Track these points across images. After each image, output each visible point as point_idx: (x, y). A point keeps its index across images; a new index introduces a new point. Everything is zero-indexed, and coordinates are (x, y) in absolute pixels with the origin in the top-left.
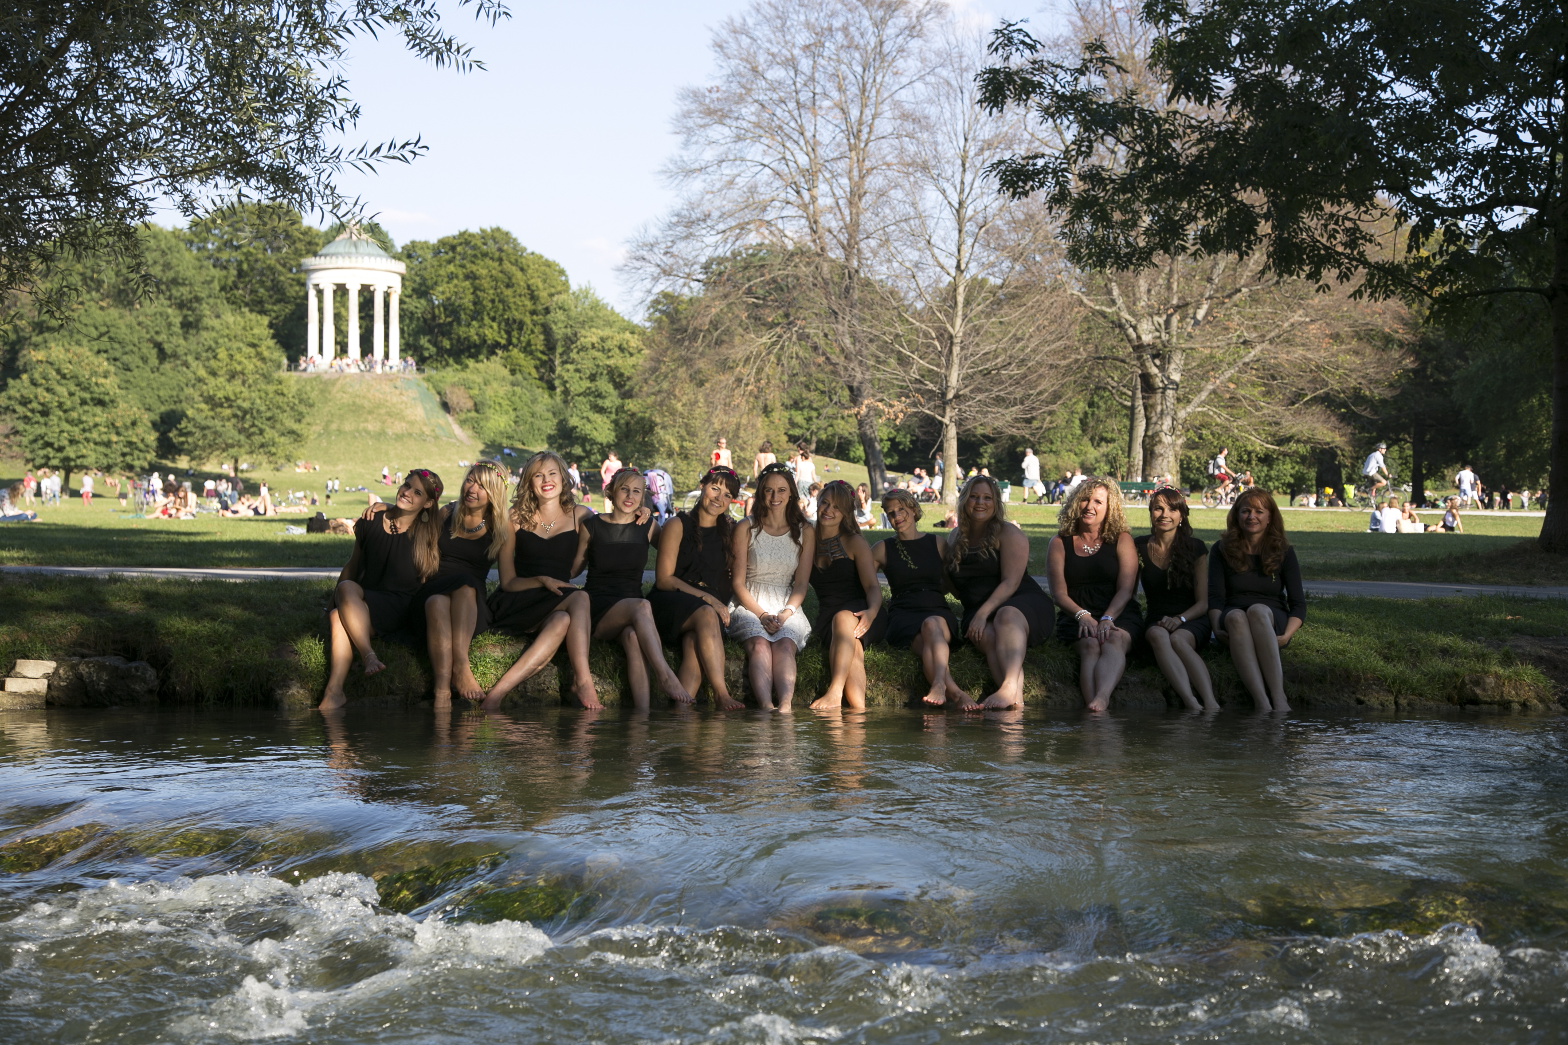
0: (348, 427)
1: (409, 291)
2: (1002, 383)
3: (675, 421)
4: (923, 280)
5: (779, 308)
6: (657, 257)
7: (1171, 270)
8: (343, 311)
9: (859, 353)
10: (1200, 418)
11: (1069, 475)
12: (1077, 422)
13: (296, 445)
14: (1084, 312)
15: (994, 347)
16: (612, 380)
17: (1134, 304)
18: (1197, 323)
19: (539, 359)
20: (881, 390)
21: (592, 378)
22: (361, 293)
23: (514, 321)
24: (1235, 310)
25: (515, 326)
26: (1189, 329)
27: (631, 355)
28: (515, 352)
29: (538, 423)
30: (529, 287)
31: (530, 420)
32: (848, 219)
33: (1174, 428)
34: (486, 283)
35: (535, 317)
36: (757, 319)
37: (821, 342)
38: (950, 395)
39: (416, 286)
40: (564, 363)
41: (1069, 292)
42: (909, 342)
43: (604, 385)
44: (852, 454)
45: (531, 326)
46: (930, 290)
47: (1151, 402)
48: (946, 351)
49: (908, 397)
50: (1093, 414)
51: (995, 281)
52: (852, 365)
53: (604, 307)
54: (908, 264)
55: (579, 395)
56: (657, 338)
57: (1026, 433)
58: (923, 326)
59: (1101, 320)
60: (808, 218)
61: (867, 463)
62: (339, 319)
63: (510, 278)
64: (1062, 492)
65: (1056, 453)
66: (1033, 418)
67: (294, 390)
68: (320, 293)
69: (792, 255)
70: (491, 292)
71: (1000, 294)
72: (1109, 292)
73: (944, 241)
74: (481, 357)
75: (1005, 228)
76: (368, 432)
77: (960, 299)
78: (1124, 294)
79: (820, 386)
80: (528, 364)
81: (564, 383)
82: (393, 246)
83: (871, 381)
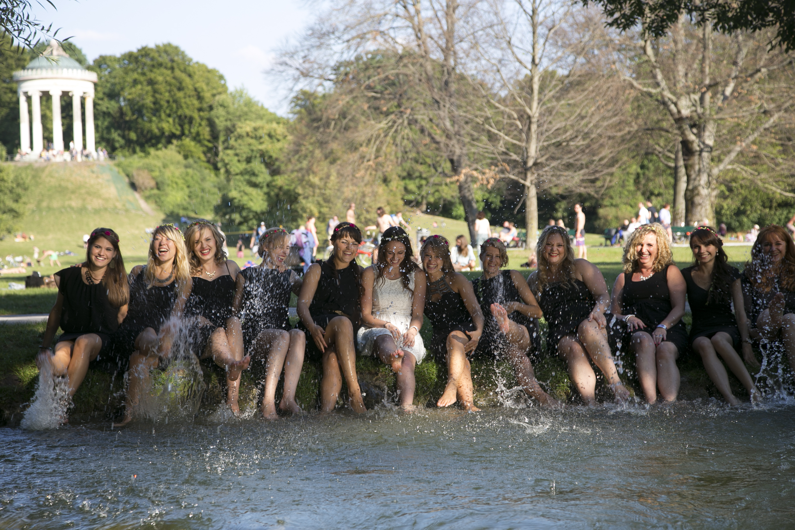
0: (56, 204)
1: (101, 95)
2: (570, 152)
3: (314, 192)
4: (505, 73)
5: (392, 99)
6: (297, 62)
7: (704, 58)
8: (48, 113)
9: (458, 133)
10: (730, 174)
11: (626, 222)
12: (632, 181)
13: (15, 220)
14: (633, 93)
15: (563, 124)
16: (264, 162)
17: (675, 85)
18: (725, 98)
19: (207, 146)
20: (476, 161)
21: (249, 160)
22: (62, 97)
23: (186, 117)
24: (756, 86)
25: (186, 121)
26: (720, 103)
27: (278, 140)
28: (187, 141)
29: (207, 196)
30: (196, 90)
31: (201, 194)
32: (445, 28)
33: (709, 183)
34: (162, 88)
35: (202, 114)
36: (377, 109)
37: (427, 125)
38: (530, 163)
39: (106, 90)
40: (227, 148)
41: (622, 78)
42: (497, 123)
43: (257, 166)
44: (454, 213)
45: (198, 120)
46: (512, 81)
47: (690, 162)
48: (526, 129)
49: (496, 166)
50: (644, 174)
51: (562, 72)
52: (452, 143)
53: (256, 103)
54: (493, 61)
55: (237, 174)
56: (298, 127)
57: (590, 191)
58: (507, 110)
59: (648, 100)
60: (414, 28)
61: (466, 219)
62: (46, 119)
63: (181, 83)
64: (622, 237)
65: (616, 206)
66: (597, 179)
67: (12, 176)
68: (29, 99)
69: (401, 57)
70: (167, 94)
71: (567, 81)
72: (654, 77)
73: (521, 41)
74: (160, 146)
75: (569, 29)
76: (72, 208)
77: (536, 87)
78: (667, 78)
79: (428, 161)
80: (197, 150)
81: (226, 165)
82: (85, 60)
83: (467, 155)
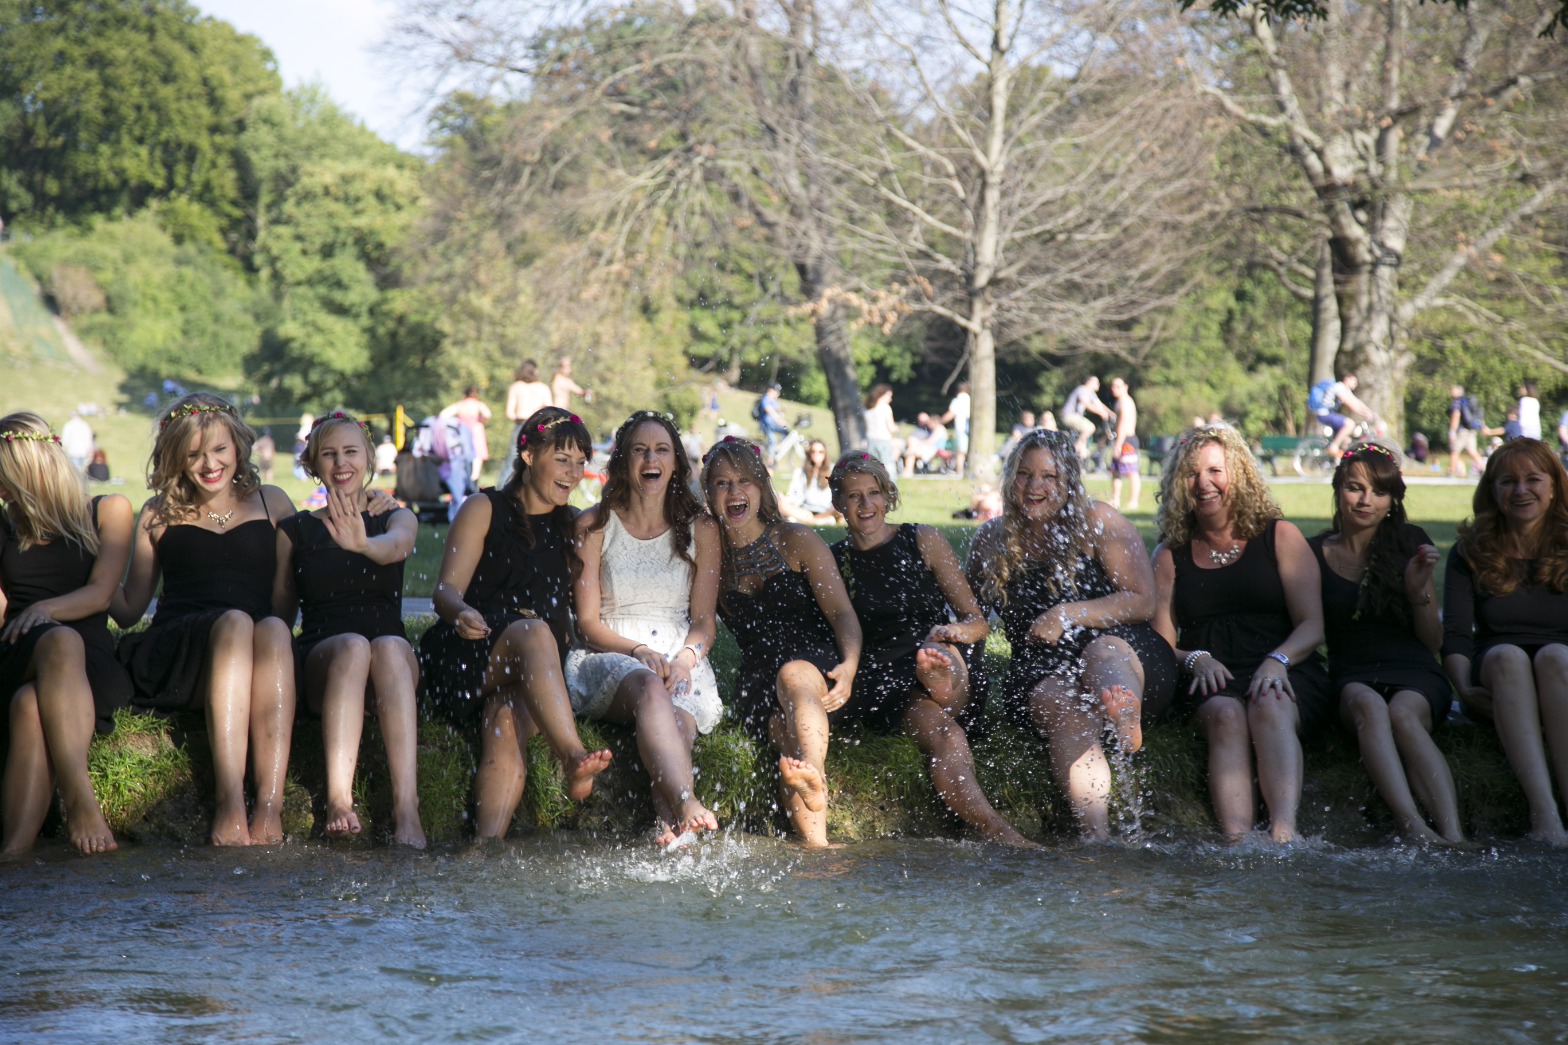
2: (1075, 256)
3: (479, 331)
4: (932, 68)
5: (668, 121)
6: (445, 25)
7: (1388, 47)
9: (816, 205)
10: (1440, 319)
12: (1215, 328)
14: (1225, 126)
15: (1061, 190)
16: (364, 256)
17: (1319, 109)
18: (1435, 142)
19: (228, 216)
20: (856, 270)
21: (327, 251)
23: (179, 145)
24: (1505, 118)
25: (181, 155)
26: (1421, 154)
27: (399, 208)
28: (181, 202)
29: (226, 333)
30: (205, 81)
31: (211, 328)
33: (1391, 337)
34: (125, 74)
35: (218, 139)
36: (632, 141)
37: (746, 184)
38: (982, 279)
40: (276, 221)
41: (1199, 89)
42: (907, 183)
43: (348, 265)
44: (804, 390)
45: (210, 154)
46: (946, 86)
47: (1349, 289)
48: (973, 199)
49: (904, 282)
50: (1243, 312)
52: (802, 226)
53: (347, 119)
54: (904, 40)
55: (299, 283)
56: (446, 176)
57: (1119, 348)
58: (932, 154)
59: (1258, 141)
61: (832, 405)
63: (169, 64)
65: (1177, 384)
66: (1134, 321)
69: (693, 23)
70: (136, 90)
71: (1071, 92)
72: (1274, 88)
74: (118, 211)
77: (1000, 103)
78: (1304, 94)
79: (747, 266)
80: (206, 224)
81: (273, 261)
83: (837, 255)
